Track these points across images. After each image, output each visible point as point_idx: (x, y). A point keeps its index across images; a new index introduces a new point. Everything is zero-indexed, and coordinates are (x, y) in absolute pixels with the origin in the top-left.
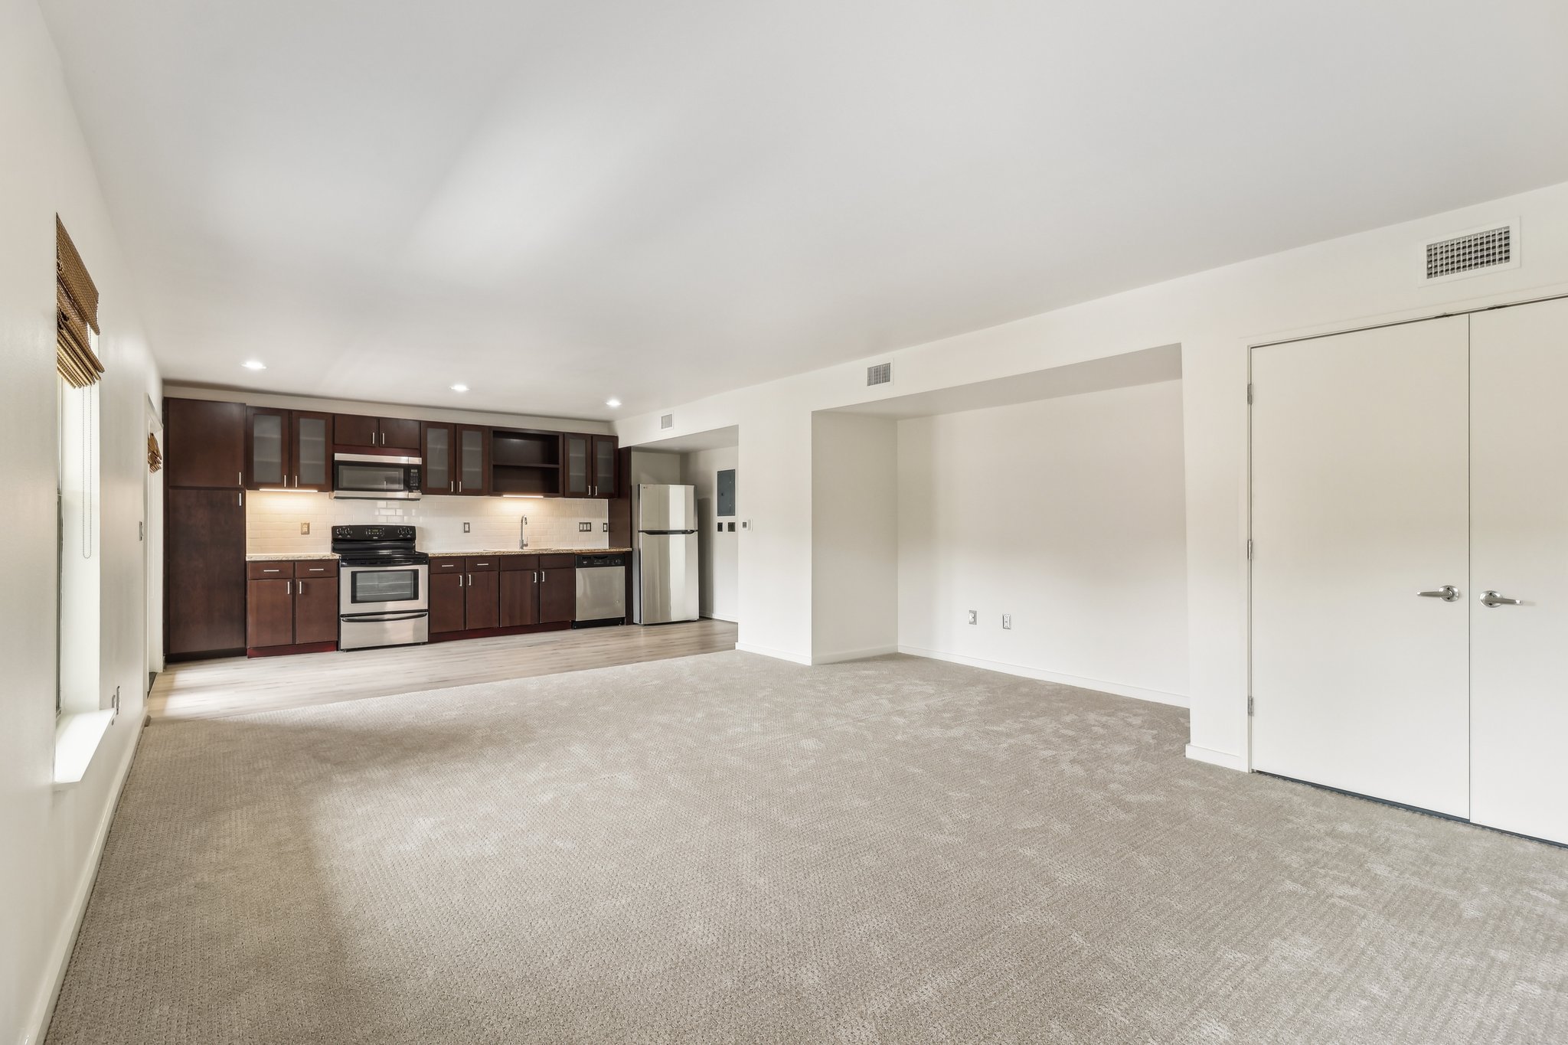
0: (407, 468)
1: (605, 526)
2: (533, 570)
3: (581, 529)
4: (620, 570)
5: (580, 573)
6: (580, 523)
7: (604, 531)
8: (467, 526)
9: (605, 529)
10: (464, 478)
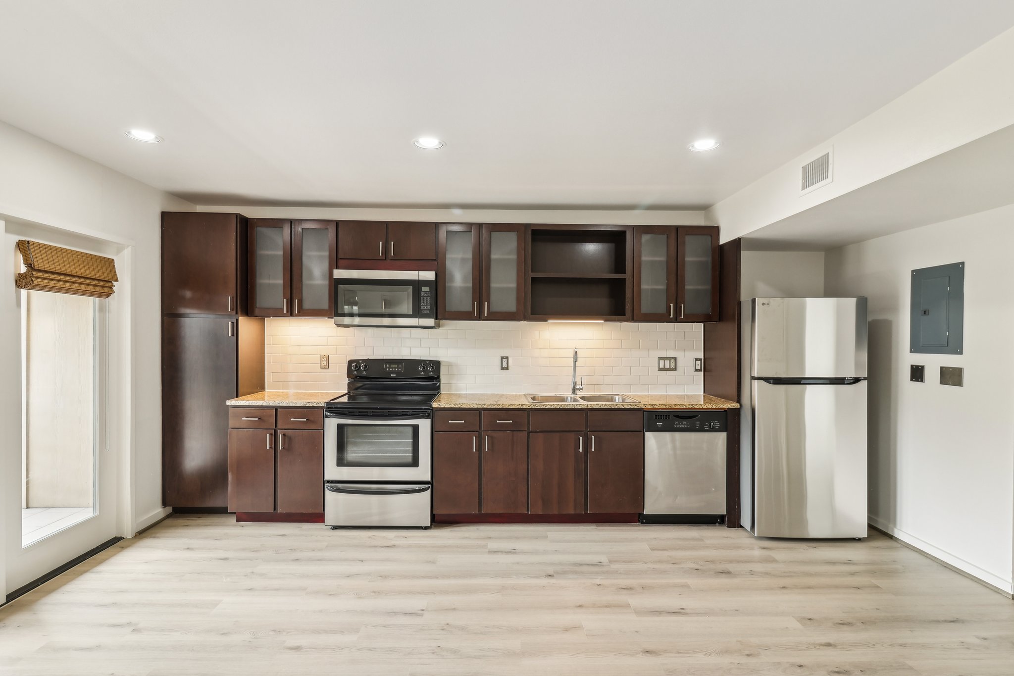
0: (417, 285)
1: (698, 362)
2: (578, 432)
3: (662, 366)
4: (721, 439)
5: (651, 439)
6: (660, 358)
7: (696, 370)
8: (505, 361)
9: (698, 367)
10: (494, 297)
